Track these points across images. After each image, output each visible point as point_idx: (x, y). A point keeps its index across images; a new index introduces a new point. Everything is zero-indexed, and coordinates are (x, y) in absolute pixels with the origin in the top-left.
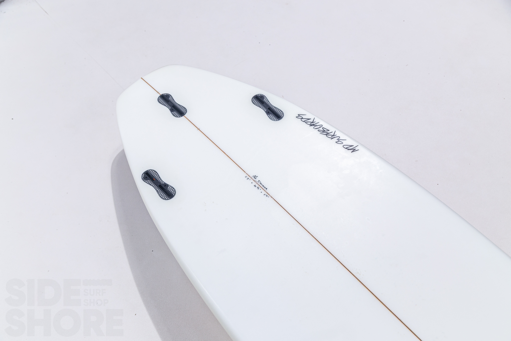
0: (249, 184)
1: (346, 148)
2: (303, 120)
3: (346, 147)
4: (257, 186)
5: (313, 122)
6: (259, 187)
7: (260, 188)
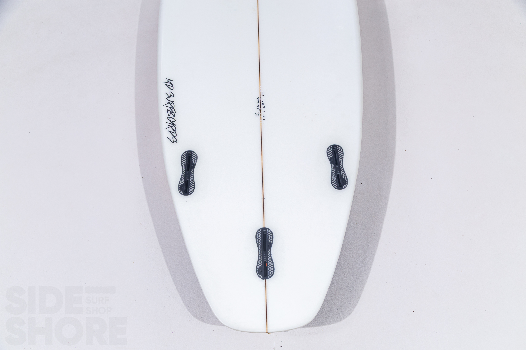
0: (266, 112)
1: (173, 86)
2: (175, 135)
3: (171, 88)
4: (262, 106)
5: (170, 127)
6: (262, 104)
7: (262, 102)
